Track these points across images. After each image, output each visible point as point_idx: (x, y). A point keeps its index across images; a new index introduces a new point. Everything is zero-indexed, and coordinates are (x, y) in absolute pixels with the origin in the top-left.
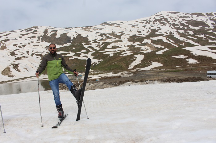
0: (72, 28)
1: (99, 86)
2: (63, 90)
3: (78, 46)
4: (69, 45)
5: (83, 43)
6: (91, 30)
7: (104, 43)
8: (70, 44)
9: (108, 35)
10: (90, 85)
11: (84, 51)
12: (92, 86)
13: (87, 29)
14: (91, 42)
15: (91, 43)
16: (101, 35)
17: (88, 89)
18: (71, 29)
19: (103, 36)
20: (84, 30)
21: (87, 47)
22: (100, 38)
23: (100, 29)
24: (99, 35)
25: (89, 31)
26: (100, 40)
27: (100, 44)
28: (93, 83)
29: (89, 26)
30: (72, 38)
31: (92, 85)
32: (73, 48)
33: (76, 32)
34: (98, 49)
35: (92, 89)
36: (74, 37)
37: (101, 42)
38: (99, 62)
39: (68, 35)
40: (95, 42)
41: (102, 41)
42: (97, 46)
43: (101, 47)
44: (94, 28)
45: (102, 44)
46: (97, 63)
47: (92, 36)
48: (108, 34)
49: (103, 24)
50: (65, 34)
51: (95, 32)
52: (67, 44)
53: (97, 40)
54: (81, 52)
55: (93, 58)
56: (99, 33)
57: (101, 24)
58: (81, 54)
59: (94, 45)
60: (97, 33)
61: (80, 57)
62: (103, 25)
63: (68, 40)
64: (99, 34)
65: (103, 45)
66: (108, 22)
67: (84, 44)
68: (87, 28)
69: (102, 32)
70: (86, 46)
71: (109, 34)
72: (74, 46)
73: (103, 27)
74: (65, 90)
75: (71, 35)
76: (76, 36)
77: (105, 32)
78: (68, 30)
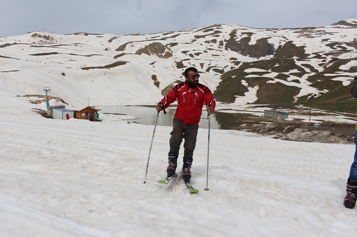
0: (277, 29)
3: (285, 61)
4: (269, 59)
5: (295, 58)
6: (313, 35)
7: (334, 59)
8: (272, 56)
9: (344, 45)
11: (295, 71)
13: (305, 33)
14: (309, 57)
15: (310, 58)
16: (331, 45)
18: (275, 32)
19: (334, 47)
20: (299, 34)
21: (302, 65)
22: (328, 50)
23: (329, 33)
24: (327, 45)
25: (308, 36)
26: (327, 54)
27: (327, 61)
29: (310, 28)
30: (276, 47)
32: (277, 65)
33: (284, 37)
34: (321, 69)
36: (280, 46)
37: (329, 58)
38: (320, 93)
39: (270, 41)
40: (318, 56)
41: (331, 56)
42: (320, 65)
43: (327, 66)
44: (320, 31)
45: (330, 62)
46: (316, 95)
47: (313, 45)
48: (346, 43)
49: (338, 24)
50: (265, 40)
51: (320, 39)
52: (267, 56)
53: (321, 54)
54: (289, 72)
55: (310, 86)
56: (326, 40)
57: (334, 24)
58: (288, 76)
59: (314, 63)
60: (323, 40)
61: (286, 80)
62: (338, 26)
63: (269, 49)
64: (328, 43)
65: (331, 64)
66: (349, 21)
67: (297, 59)
68: (306, 31)
69: (333, 39)
70: (299, 63)
71: (348, 44)
72: (279, 62)
73: (336, 30)
75: (276, 42)
76: (283, 44)
77: (339, 40)
78: (271, 33)
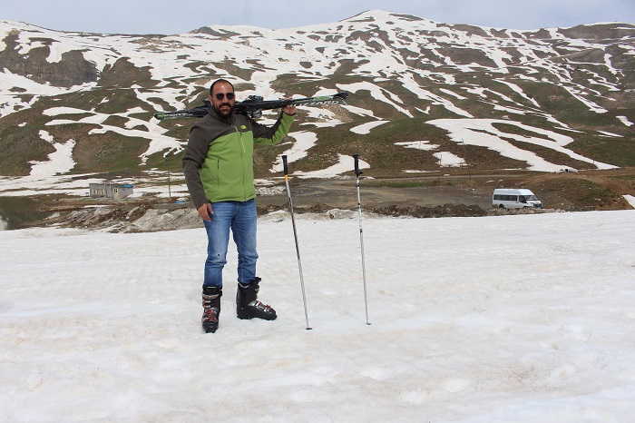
0: (100, 35)
1: (188, 220)
2: (76, 229)
3: (120, 92)
4: (89, 89)
5: (135, 87)
6: (162, 47)
7: (199, 89)
8: (94, 84)
9: (211, 67)
10: (162, 217)
11: (138, 110)
12: (166, 218)
13: (149, 44)
14: (158, 85)
15: (161, 88)
16: (193, 66)
17: (154, 226)
18: (97, 40)
19: (198, 69)
20: (138, 46)
21: (148, 99)
22: (189, 73)
23: (188, 46)
24: (185, 66)
25: (154, 49)
26: (187, 81)
27: (189, 93)
28: (170, 211)
29: (156, 36)
30: (100, 68)
31: (167, 214)
32: (104, 101)
33: (112, 50)
34: (180, 106)
35: (168, 227)
36: (108, 66)
37: (191, 87)
38: (183, 146)
39: (87, 56)
40: (173, 84)
41: (193, 84)
42: (178, 99)
43: (190, 101)
44: (172, 42)
45: (193, 93)
46: (175, 150)
47: (163, 66)
48: (213, 63)
49: (199, 31)
50: (79, 53)
51: (174, 55)
52: (84, 84)
53: (177, 80)
54: (127, 113)
55: (166, 134)
56: (184, 57)
57: (193, 32)
58: (127, 120)
59: (169, 95)
60: (179, 57)
61: (123, 127)
62: (200, 34)
63: (88, 71)
64: (187, 62)
65: (195, 97)
66: (216, 28)
67: (139, 90)
68: (149, 40)
69: (195, 56)
70: (143, 97)
71: (217, 65)
72: (108, 95)
73: (198, 41)
74: (81, 230)
75: (99, 58)
76: (112, 61)
77: (205, 58)
78: (88, 41)
